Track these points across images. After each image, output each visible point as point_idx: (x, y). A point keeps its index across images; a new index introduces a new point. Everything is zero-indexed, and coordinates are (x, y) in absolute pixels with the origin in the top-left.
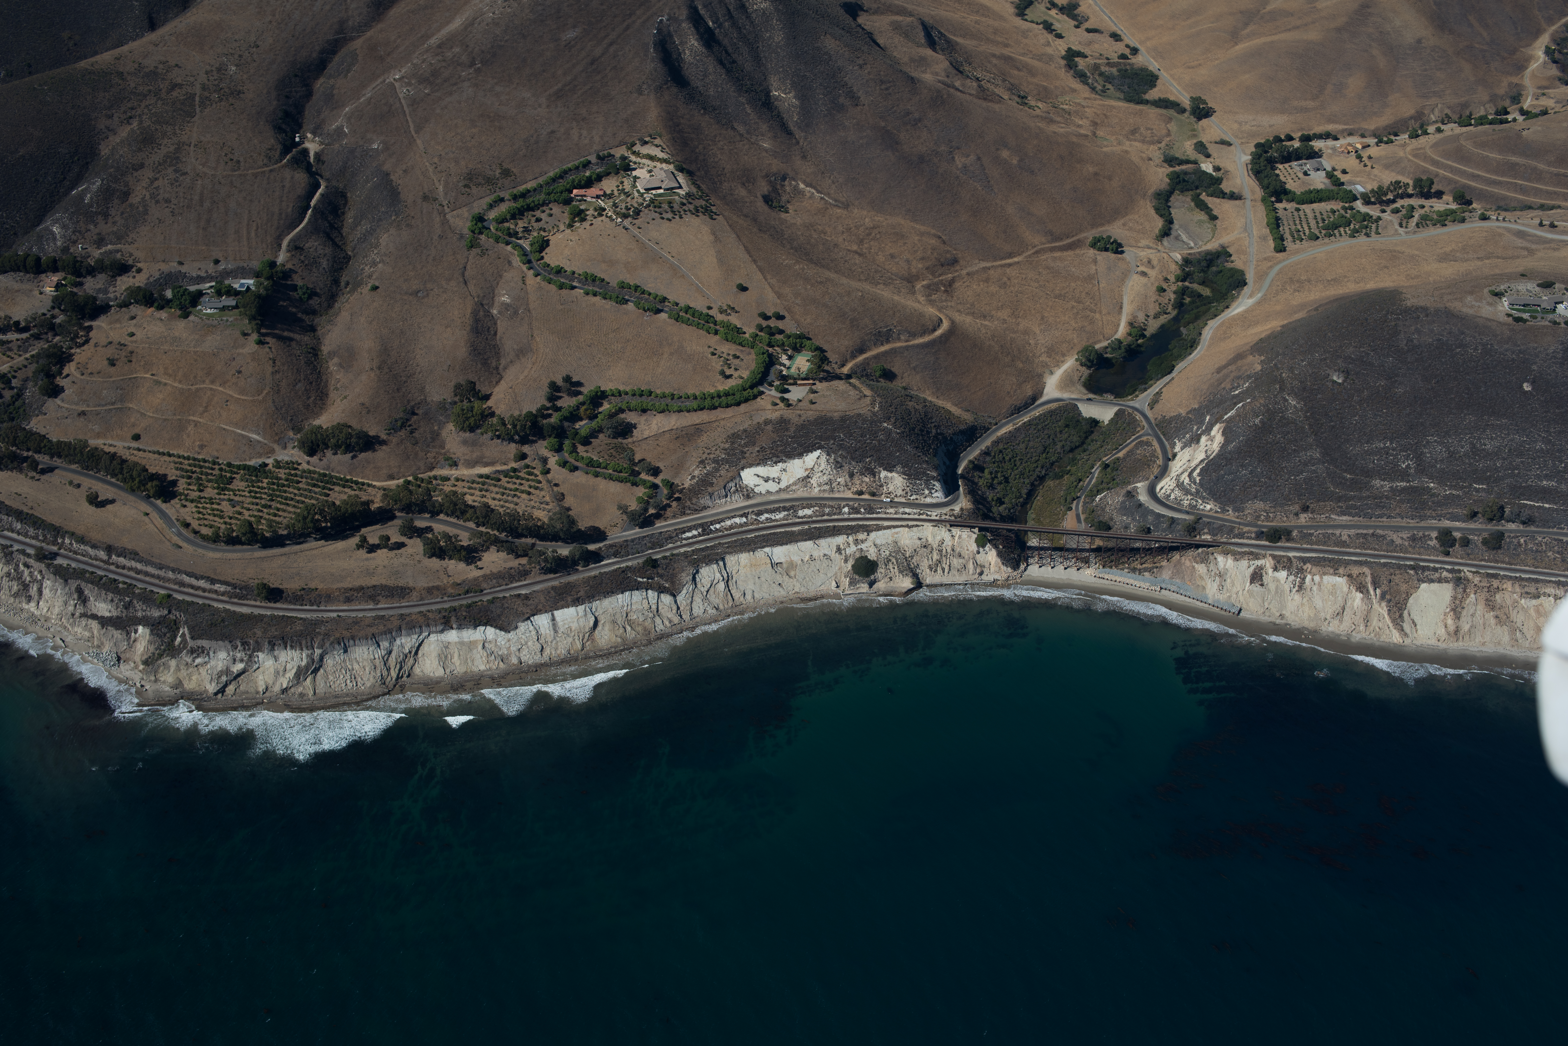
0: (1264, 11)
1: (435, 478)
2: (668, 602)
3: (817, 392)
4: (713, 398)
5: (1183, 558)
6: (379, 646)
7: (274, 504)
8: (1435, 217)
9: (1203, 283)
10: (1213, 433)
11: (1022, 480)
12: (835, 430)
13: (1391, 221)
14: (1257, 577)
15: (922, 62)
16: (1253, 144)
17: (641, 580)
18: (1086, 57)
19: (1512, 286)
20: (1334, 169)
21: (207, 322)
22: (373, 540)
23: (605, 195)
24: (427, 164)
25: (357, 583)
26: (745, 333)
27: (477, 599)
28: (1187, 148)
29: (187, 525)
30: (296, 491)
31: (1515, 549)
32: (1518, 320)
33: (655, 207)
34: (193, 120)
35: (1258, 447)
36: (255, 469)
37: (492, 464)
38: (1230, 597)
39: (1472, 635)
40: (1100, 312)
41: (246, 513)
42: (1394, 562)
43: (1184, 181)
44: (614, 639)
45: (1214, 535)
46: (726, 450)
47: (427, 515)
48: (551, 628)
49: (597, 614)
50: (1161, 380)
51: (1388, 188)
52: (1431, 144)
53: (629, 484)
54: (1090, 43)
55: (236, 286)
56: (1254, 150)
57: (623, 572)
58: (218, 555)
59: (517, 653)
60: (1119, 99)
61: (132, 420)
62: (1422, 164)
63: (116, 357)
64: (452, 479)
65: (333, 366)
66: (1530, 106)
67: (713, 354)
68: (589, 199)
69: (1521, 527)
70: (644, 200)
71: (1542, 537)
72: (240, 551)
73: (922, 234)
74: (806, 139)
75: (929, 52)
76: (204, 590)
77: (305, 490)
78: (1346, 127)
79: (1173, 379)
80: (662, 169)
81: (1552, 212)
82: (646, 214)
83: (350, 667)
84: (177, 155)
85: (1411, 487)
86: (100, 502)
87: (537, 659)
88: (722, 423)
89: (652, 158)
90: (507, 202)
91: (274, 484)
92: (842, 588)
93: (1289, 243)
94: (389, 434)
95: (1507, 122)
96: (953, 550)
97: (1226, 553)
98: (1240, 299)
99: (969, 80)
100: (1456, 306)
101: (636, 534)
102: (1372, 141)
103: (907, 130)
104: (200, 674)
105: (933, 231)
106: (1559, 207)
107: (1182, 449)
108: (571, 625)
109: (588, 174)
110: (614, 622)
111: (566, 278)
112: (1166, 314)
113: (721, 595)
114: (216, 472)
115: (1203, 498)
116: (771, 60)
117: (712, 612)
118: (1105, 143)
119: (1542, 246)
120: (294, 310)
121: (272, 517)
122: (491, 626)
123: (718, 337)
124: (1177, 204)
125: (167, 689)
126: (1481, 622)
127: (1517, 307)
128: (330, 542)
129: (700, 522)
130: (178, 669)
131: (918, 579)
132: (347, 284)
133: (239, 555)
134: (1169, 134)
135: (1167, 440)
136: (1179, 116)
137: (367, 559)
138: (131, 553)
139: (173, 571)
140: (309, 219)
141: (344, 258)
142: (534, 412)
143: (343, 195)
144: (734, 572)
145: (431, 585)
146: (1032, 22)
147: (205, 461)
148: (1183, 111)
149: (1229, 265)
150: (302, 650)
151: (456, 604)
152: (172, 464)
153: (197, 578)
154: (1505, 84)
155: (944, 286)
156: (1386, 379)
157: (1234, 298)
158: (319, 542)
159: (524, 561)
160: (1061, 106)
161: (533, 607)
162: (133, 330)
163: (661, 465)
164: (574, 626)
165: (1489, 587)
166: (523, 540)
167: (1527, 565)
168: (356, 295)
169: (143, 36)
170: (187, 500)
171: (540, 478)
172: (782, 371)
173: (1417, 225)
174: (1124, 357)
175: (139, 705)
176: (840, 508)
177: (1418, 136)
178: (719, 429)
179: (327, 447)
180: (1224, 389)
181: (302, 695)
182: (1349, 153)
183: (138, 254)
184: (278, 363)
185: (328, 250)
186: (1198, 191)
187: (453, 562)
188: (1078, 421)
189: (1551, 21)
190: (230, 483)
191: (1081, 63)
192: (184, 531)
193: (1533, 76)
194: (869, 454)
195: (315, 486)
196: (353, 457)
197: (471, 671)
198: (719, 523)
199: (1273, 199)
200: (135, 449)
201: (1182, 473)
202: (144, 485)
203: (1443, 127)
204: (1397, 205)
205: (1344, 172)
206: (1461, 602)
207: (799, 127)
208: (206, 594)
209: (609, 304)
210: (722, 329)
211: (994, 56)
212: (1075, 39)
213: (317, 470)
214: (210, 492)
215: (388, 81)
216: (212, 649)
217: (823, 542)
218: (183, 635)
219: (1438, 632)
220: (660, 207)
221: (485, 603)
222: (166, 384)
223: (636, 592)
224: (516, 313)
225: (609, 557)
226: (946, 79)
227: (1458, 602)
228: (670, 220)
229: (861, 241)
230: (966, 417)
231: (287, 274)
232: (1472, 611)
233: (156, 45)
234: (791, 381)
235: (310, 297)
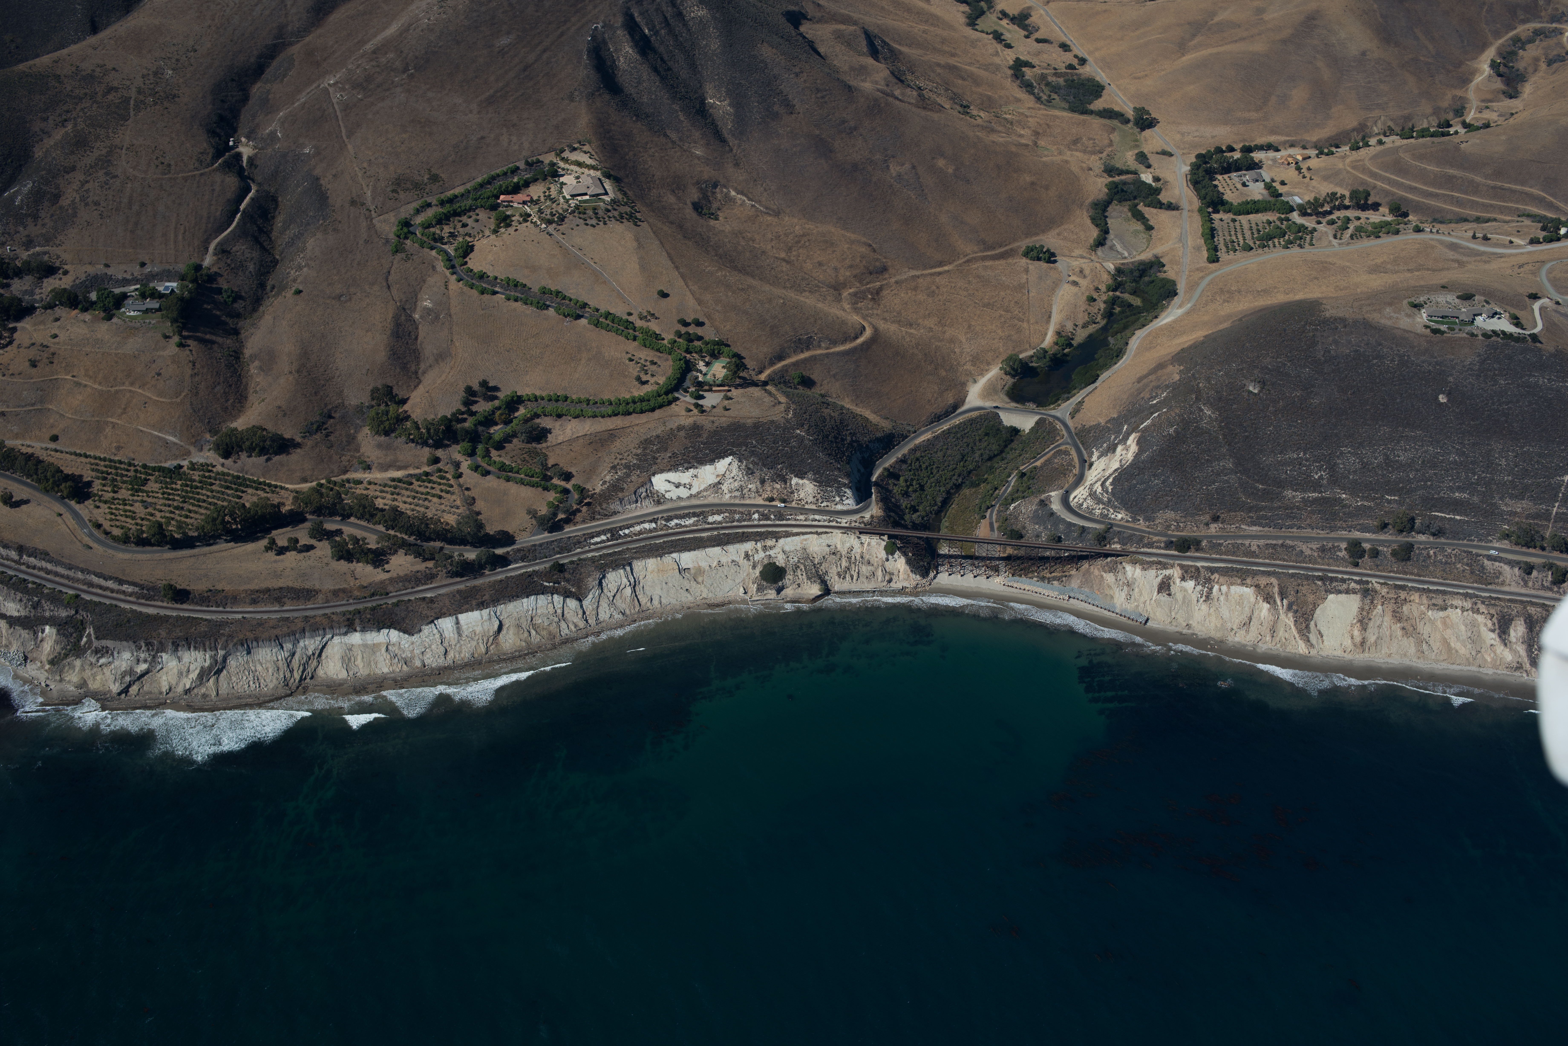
0: (1212, 22)
1: (348, 481)
2: (574, 606)
3: (731, 399)
4: (628, 404)
5: (1092, 567)
6: (282, 648)
7: (186, 506)
8: (1370, 229)
9: (1134, 293)
10: (1129, 442)
11: (938, 488)
12: (747, 436)
13: (1326, 232)
14: (1165, 587)
15: (862, 71)
16: (1194, 155)
17: (547, 584)
18: (1034, 67)
19: (1432, 298)
20: (1273, 181)
21: (130, 324)
22: (282, 542)
23: (532, 201)
24: (357, 169)
25: (264, 585)
26: (663, 339)
27: (382, 602)
28: (1129, 159)
29: (99, 526)
30: (209, 493)
31: (1424, 561)
32: (1436, 331)
33: (580, 213)
34: (127, 123)
35: (1172, 457)
36: (170, 470)
37: (405, 467)
38: (1137, 606)
39: (1379, 647)
40: (1028, 321)
41: (158, 514)
42: (1302, 572)
43: (1122, 191)
44: (518, 643)
45: (1124, 544)
46: (638, 455)
47: (338, 518)
48: (455, 632)
49: (501, 618)
50: (1085, 390)
51: (1325, 200)
52: (1370, 155)
53: (540, 489)
54: (1038, 53)
55: (161, 289)
56: (1194, 160)
57: (530, 576)
58: (127, 556)
59: (421, 656)
60: (1064, 109)
61: (51, 421)
62: (1361, 176)
63: (38, 358)
64: (365, 482)
65: (253, 369)
66: (1473, 119)
67: (631, 360)
68: (515, 205)
69: (1431, 539)
70: (569, 206)
71: (1452, 548)
72: (150, 552)
73: (852, 242)
74: (739, 146)
75: (870, 61)
76: (112, 591)
77: (218, 492)
78: (1288, 138)
79: (1096, 388)
80: (589, 175)
81: (1487, 224)
82: (570, 220)
83: (253, 668)
84: (109, 158)
85: (1323, 498)
86: (15, 502)
87: (441, 662)
88: (636, 428)
89: (579, 164)
90: (434, 208)
91: (187, 486)
92: (749, 594)
93: (1222, 254)
94: (304, 437)
95: (1448, 134)
96: (862, 557)
97: (1134, 562)
98: (1169, 310)
99: (909, 89)
100: (1375, 317)
101: (544, 538)
102: (1313, 152)
103: (842, 139)
104: (104, 674)
105: (864, 239)
106: (1495, 220)
107: (1098, 458)
108: (475, 628)
109: (515, 180)
110: (519, 626)
111: (489, 283)
112: (1095, 323)
113: (628, 600)
114: (131, 474)
115: (1115, 508)
116: (707, 68)
117: (618, 617)
118: (1046, 153)
119: (1474, 259)
120: (218, 313)
121: (183, 519)
122: (395, 629)
123: (636, 343)
124: (1114, 214)
125: (72, 688)
126: (1388, 633)
127: (1436, 319)
128: (239, 544)
129: (609, 527)
130: (83, 669)
131: (827, 585)
132: (273, 287)
133: (148, 556)
134: (1111, 144)
135: (1086, 449)
136: (1123, 127)
137: (275, 562)
138: (41, 554)
139: (82, 571)
140: (238, 223)
141: (271, 262)
142: (449, 417)
143: (274, 200)
144: (641, 578)
145: (337, 587)
146: (982, 32)
147: (121, 462)
148: (1127, 121)
149: (1161, 275)
150: (205, 651)
151: (360, 607)
152: (89, 465)
153: (105, 579)
154: (1449, 96)
155: (872, 294)
156: (1302, 390)
157: (1164, 308)
158: (229, 544)
159: (430, 564)
160: (1005, 116)
161: (437, 610)
162: (57, 332)
163: (573, 470)
164: (478, 629)
165: (1396, 599)
166: (432, 543)
167: (1436, 577)
168: (280, 299)
169: (85, 39)
170: (100, 501)
171: (452, 482)
172: (697, 377)
173: (1352, 237)
174: (1049, 366)
175: (42, 704)
176: (750, 514)
177: (1359, 148)
178: (632, 435)
179: (242, 451)
180: (1143, 398)
181: (204, 696)
182: (1289, 164)
183: (65, 256)
184: (198, 366)
185: (256, 254)
186: (1136, 201)
187: (360, 564)
188: (998, 430)
189: (1497, 35)
190: (144, 484)
191: (1028, 72)
192: (95, 532)
193: (1478, 89)
194: (781, 460)
195: (228, 488)
196: (268, 460)
197: (374, 674)
198: (628, 528)
199: (1210, 210)
200: (52, 450)
201: (1096, 482)
202: (58, 486)
203: (1384, 139)
204: (1333, 217)
205: (1283, 183)
206: (1368, 613)
207: (733, 135)
208: (114, 595)
209: (530, 310)
210: (641, 335)
211: (939, 65)
212: (1024, 48)
213: (231, 472)
214: (124, 494)
215: (322, 86)
216: (117, 650)
217: (731, 548)
218: (89, 634)
219: (1345, 643)
220: (585, 213)
221: (390, 606)
222: (86, 386)
223: (542, 597)
224: (437, 317)
225: (516, 562)
226: (885, 88)
227: (1365, 613)
228: (594, 226)
229: (790, 249)
230: (884, 425)
231: (212, 278)
232: (1378, 623)
233: (95, 49)
234: (706, 388)
235: (235, 300)
